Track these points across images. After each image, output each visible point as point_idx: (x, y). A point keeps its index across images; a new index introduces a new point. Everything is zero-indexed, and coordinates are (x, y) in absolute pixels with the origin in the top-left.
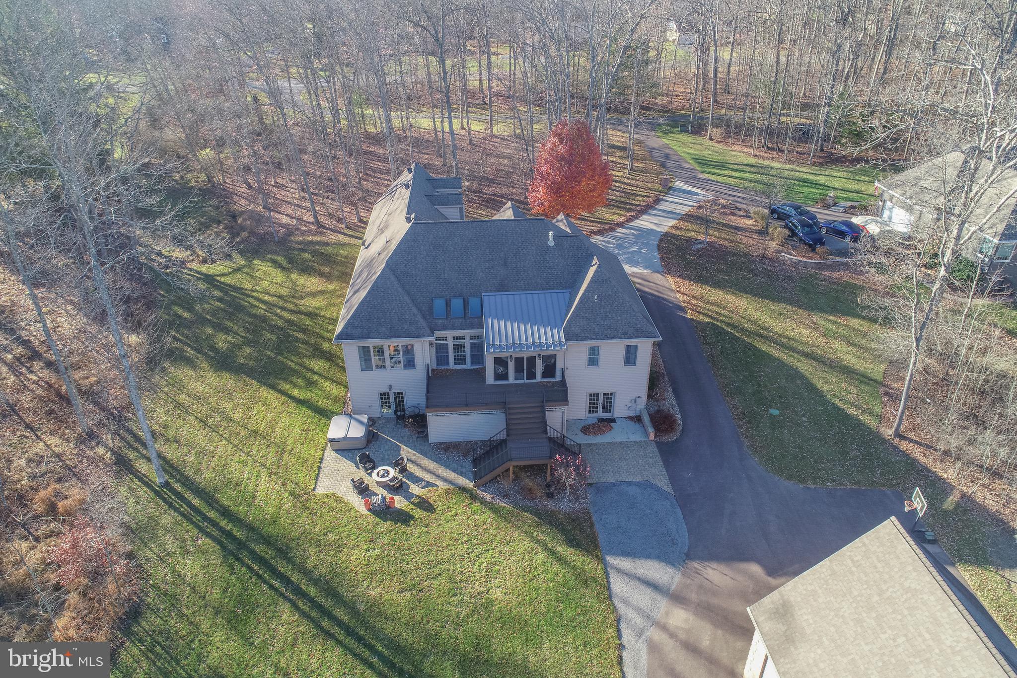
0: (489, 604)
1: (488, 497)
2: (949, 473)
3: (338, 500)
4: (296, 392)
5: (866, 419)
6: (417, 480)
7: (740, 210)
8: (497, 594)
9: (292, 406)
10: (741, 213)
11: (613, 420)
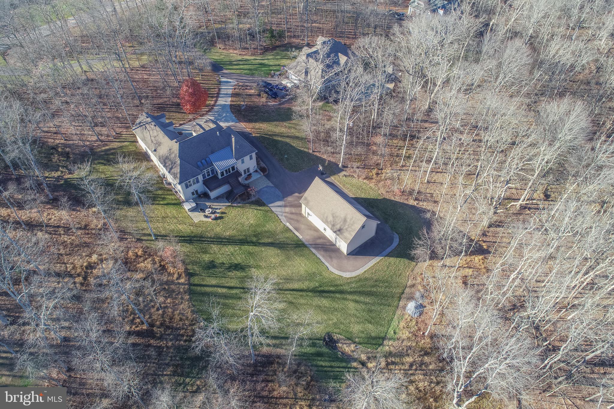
0: (252, 224)
1: (236, 205)
2: (325, 157)
3: (202, 221)
4: (162, 203)
5: (306, 150)
6: (217, 209)
7: (248, 86)
8: (252, 222)
9: (165, 206)
10: (248, 88)
11: (251, 174)
